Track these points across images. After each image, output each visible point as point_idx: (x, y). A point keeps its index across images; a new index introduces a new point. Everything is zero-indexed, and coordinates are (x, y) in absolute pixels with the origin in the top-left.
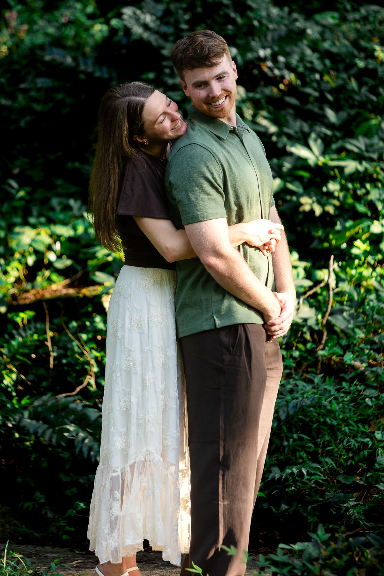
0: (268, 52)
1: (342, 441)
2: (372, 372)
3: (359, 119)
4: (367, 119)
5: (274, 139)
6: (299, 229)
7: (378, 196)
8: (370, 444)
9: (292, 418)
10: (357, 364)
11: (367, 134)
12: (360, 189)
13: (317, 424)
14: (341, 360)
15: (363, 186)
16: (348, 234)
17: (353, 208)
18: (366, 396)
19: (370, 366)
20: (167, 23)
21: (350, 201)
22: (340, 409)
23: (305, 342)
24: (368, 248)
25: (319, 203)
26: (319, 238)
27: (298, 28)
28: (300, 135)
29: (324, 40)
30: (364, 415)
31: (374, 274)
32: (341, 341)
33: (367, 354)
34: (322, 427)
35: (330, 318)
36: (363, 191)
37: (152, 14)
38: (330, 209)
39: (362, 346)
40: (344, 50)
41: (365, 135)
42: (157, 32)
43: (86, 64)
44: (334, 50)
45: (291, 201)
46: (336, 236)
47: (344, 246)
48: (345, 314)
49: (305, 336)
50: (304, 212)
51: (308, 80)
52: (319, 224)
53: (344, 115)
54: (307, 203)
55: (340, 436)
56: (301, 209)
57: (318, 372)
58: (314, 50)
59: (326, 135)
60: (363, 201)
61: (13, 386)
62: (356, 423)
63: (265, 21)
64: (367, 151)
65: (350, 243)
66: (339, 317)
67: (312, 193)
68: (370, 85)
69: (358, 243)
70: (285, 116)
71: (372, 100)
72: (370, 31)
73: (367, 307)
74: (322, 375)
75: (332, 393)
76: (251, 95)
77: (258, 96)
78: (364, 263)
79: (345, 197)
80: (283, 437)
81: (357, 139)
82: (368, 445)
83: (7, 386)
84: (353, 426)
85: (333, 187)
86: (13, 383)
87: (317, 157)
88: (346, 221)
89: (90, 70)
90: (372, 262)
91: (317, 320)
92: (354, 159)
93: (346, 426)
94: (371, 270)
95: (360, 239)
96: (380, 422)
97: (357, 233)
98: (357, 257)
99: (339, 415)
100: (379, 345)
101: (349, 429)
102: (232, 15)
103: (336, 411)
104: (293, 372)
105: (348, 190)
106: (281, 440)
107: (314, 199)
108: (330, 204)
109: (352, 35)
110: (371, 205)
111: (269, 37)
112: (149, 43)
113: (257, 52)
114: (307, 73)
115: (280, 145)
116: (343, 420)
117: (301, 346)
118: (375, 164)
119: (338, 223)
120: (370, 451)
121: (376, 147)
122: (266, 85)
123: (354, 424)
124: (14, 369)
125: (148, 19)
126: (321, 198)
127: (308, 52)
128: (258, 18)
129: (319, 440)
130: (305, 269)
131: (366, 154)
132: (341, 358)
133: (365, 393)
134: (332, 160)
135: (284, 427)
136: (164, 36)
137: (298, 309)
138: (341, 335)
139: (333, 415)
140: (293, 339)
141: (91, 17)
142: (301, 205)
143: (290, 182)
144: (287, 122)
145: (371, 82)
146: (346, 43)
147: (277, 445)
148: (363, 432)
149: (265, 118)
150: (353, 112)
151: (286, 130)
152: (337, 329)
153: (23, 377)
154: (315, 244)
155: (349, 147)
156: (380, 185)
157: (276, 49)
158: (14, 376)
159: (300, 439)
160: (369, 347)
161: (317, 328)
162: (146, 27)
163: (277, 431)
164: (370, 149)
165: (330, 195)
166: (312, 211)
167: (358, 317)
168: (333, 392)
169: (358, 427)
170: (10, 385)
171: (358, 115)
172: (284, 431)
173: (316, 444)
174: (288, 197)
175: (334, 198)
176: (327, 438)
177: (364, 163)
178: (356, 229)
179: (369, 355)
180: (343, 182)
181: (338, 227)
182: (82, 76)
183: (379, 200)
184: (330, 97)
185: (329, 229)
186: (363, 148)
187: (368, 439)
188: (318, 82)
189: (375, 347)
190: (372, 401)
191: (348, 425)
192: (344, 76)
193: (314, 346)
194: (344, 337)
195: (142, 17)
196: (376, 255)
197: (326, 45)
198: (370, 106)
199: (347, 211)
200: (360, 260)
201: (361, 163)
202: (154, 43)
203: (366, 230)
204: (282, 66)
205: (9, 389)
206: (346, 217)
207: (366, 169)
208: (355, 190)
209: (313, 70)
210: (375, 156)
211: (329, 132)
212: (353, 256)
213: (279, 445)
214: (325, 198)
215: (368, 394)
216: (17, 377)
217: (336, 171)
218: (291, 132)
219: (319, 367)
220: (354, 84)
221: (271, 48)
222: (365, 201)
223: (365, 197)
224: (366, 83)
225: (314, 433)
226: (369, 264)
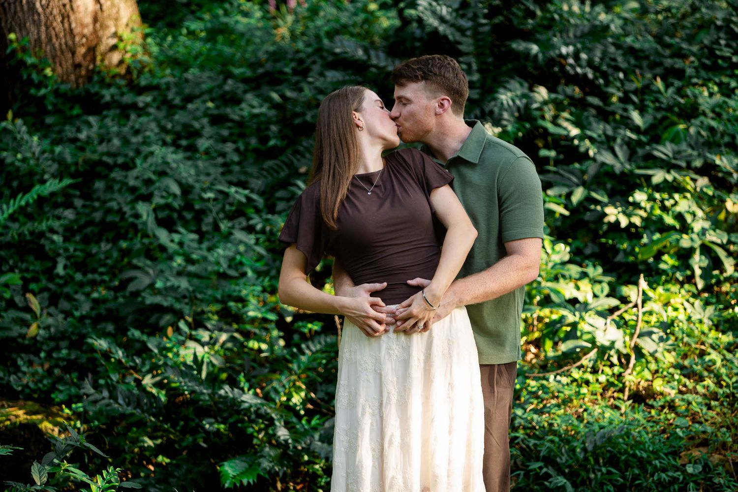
0: (571, 49)
1: (652, 475)
2: (683, 400)
3: (665, 123)
4: (674, 124)
5: (576, 142)
6: (603, 240)
7: (687, 208)
8: (681, 478)
9: (600, 448)
10: (667, 390)
11: (675, 140)
12: (667, 200)
13: (626, 456)
14: (649, 385)
15: (671, 197)
16: (655, 248)
17: (661, 219)
18: (677, 426)
19: (680, 392)
20: (463, 16)
21: (658, 212)
22: (650, 439)
23: (612, 365)
24: (676, 264)
25: (624, 213)
26: (625, 250)
27: (601, 22)
28: (603, 138)
29: (627, 35)
30: (674, 447)
31: (683, 291)
32: (649, 365)
33: (677, 380)
34: (630, 458)
35: (639, 341)
36: (672, 202)
37: (448, 6)
38: (637, 221)
39: (672, 370)
40: (647, 46)
41: (672, 141)
42: (453, 25)
43: (378, 57)
44: (637, 46)
45: (595, 210)
46: (643, 249)
47: (651, 260)
48: (655, 337)
49: (611, 359)
50: (609, 223)
51: (611, 79)
52: (625, 235)
53: (649, 118)
54: (612, 214)
55: (650, 469)
56: (606, 220)
57: (626, 398)
58: (618, 46)
59: (630, 138)
60: (670, 212)
61: (301, 403)
62: (666, 455)
63: (566, 15)
64: (675, 158)
65: (658, 257)
66: (647, 339)
67: (618, 204)
68: (676, 85)
69: (666, 257)
70: (587, 117)
71: (680, 103)
72: (673, 24)
73: (677, 329)
74: (631, 401)
75: (641, 423)
76: (553, 96)
77: (560, 97)
78: (671, 279)
79: (652, 208)
80: (589, 469)
81: (664, 145)
82: (678, 479)
83: (296, 405)
84: (663, 459)
85: (640, 196)
86: (301, 401)
87: (622, 164)
88: (653, 233)
89: (382, 64)
90: (681, 278)
91: (624, 342)
92: (662, 168)
93: (656, 459)
94: (678, 286)
95: (668, 253)
96: (691, 454)
97: (665, 247)
98: (664, 272)
99: (649, 446)
100: (689, 371)
101: (660, 462)
102: (532, 7)
103: (646, 442)
104: (599, 397)
105: (654, 200)
106: (588, 472)
107: (620, 209)
108: (636, 215)
109: (655, 29)
110: (680, 217)
111: (571, 34)
112: (445, 37)
113: (559, 49)
114: (610, 71)
115: (582, 149)
116: (653, 452)
117: (607, 370)
118: (684, 173)
119: (645, 236)
120: (681, 485)
121: (684, 154)
122: (567, 84)
123: (664, 457)
124: (304, 387)
125: (444, 11)
126: (627, 208)
127: (612, 49)
128: (559, 12)
129: (628, 473)
130: (609, 284)
131: (673, 161)
132: (650, 383)
133: (675, 423)
134: (639, 168)
135: (591, 459)
136: (461, 30)
137: (605, 331)
138: (650, 359)
139: (642, 446)
140: (599, 362)
141: (383, 7)
142: (605, 215)
143: (594, 191)
144: (590, 124)
145: (677, 83)
146: (650, 38)
147: (583, 477)
148: (673, 466)
149: (567, 120)
150: (659, 116)
151: (589, 133)
152: (644, 351)
153: (313, 395)
154: (620, 258)
155: (656, 153)
156: (688, 195)
157: (579, 46)
158: (303, 394)
159: (609, 472)
160: (679, 372)
161: (624, 351)
162: (442, 20)
163: (583, 463)
164: (678, 156)
165: (637, 205)
166: (618, 223)
167: (668, 339)
168: (643, 421)
169: (669, 459)
170: (298, 404)
171: (665, 118)
172: (590, 463)
173: (624, 478)
174: (592, 207)
175: (641, 208)
176: (637, 471)
177: (672, 172)
178: (664, 243)
179: (679, 381)
180: (650, 191)
181: (645, 240)
182: (374, 70)
183: (688, 212)
184: (634, 98)
185: (634, 242)
186: (671, 155)
187: (679, 473)
188: (621, 81)
189: (685, 372)
190: (683, 432)
191: (658, 458)
192: (649, 75)
193: (622, 370)
194: (653, 361)
195: (438, 8)
196: (685, 271)
197: (629, 40)
198: (676, 109)
199: (654, 222)
200: (668, 275)
201: (668, 172)
202: (451, 37)
203: (674, 244)
204: (584, 63)
205: (298, 408)
206: (653, 228)
207: (675, 179)
208: (662, 201)
209: (618, 69)
210: (684, 164)
211: (634, 136)
212: (660, 271)
213: (585, 478)
214: (631, 208)
215: (678, 424)
216: (306, 395)
217: (643, 180)
218: (595, 135)
219: (627, 393)
220: (659, 84)
221: (575, 46)
222: (673, 212)
223: (673, 209)
224: (672, 84)
225: (622, 466)
226: (677, 280)
